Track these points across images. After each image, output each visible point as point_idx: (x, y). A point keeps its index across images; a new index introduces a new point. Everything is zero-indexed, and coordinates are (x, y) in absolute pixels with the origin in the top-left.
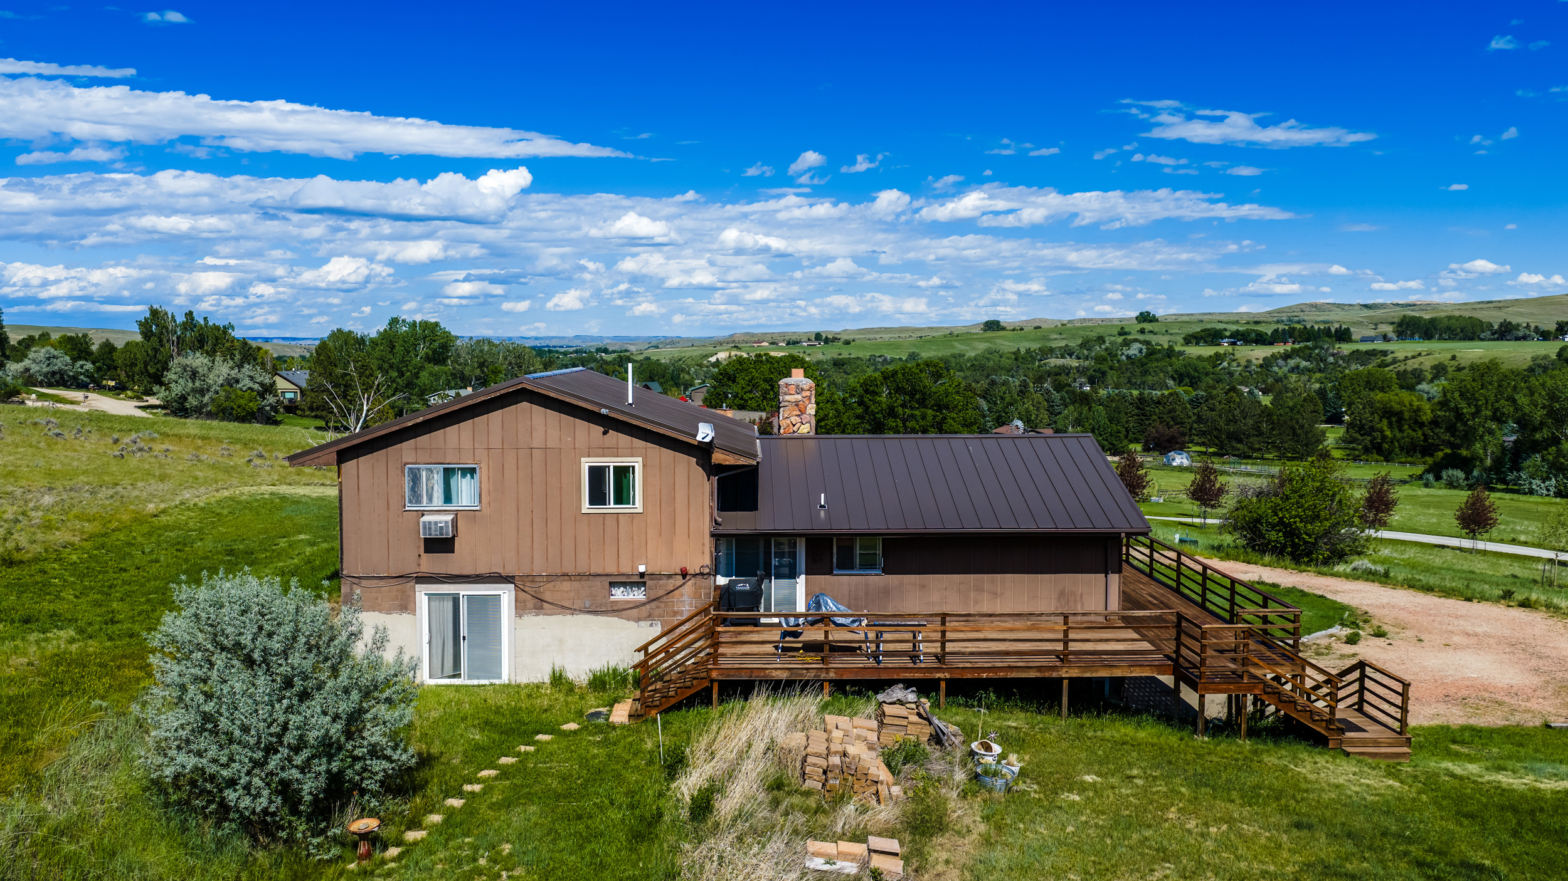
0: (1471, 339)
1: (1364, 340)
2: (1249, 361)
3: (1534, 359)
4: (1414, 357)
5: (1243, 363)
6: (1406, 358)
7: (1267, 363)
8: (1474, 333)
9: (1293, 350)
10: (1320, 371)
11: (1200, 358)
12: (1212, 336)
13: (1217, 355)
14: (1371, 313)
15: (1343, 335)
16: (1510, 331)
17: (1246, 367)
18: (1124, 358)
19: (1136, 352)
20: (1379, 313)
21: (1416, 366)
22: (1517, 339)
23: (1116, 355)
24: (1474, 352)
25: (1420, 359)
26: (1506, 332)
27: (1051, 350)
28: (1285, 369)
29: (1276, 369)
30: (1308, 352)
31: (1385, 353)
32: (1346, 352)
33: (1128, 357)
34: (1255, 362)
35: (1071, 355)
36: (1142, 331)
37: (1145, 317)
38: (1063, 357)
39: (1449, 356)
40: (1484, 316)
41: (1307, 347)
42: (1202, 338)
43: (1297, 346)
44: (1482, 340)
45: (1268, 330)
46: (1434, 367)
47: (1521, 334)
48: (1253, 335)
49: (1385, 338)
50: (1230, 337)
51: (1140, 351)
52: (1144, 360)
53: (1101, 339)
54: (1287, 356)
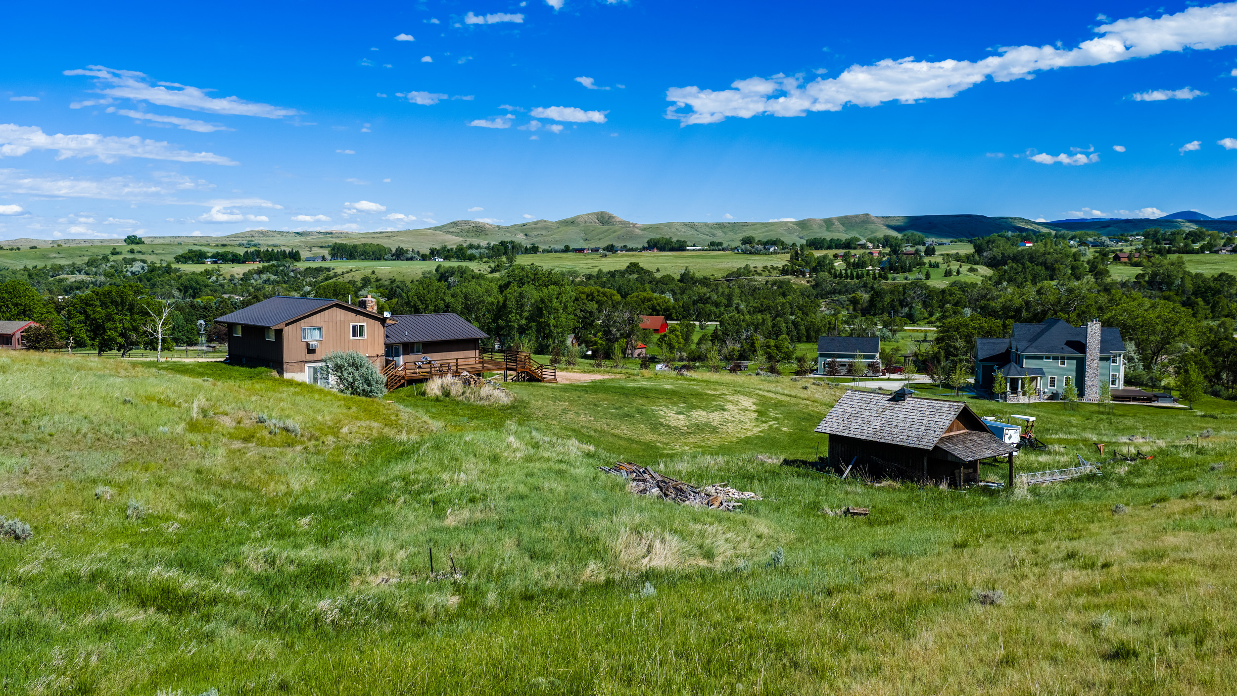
0: (379, 259)
1: (308, 260)
2: (232, 276)
3: (423, 273)
4: (348, 272)
5: (228, 277)
6: (343, 273)
7: (246, 277)
8: (381, 255)
9: (264, 267)
10: (285, 282)
11: (193, 273)
12: (198, 257)
13: (206, 271)
14: (303, 239)
15: (295, 256)
16: (403, 254)
17: (230, 280)
18: (129, 274)
19: (139, 269)
20: (308, 239)
21: (350, 278)
22: (407, 259)
23: (122, 272)
24: (385, 269)
25: (352, 273)
26: (399, 255)
27: (61, 268)
28: (260, 281)
29: (253, 281)
30: (275, 269)
31: (328, 270)
32: (302, 269)
33: (133, 273)
34: (237, 276)
35: (80, 271)
36: (132, 251)
37: (132, 240)
38: (72, 273)
39: (370, 271)
40: (386, 243)
41: (273, 265)
42: (190, 258)
43: (266, 264)
44: (386, 260)
45: (241, 251)
46: (363, 279)
47: (409, 256)
48: (230, 256)
49: (324, 259)
50: (212, 257)
51: (143, 268)
52: (149, 275)
53: (106, 259)
54: (260, 272)
